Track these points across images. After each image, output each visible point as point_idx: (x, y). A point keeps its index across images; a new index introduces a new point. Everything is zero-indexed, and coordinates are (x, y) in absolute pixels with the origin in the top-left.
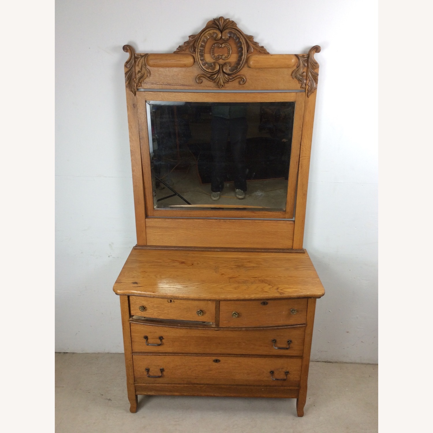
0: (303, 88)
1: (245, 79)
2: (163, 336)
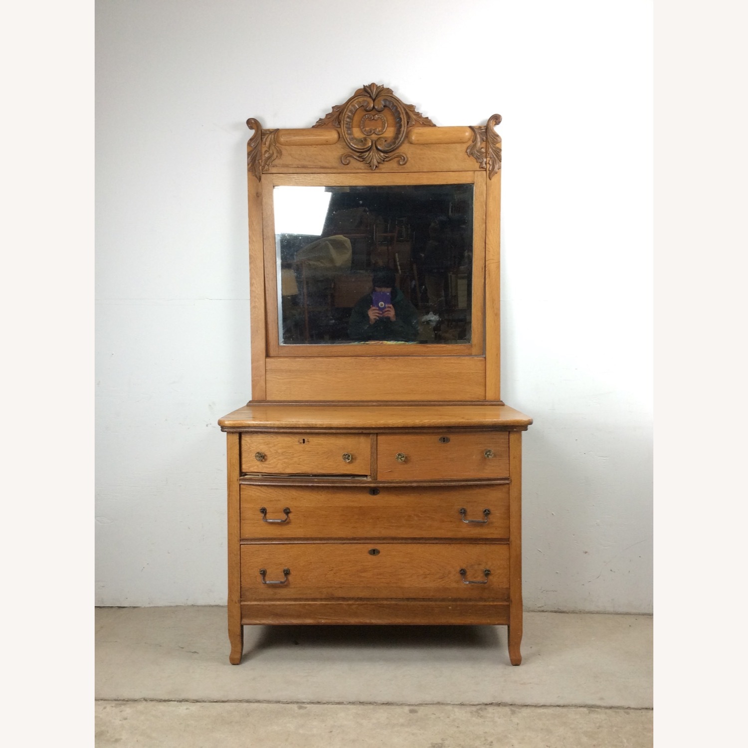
0: (482, 168)
1: (405, 157)
2: (290, 508)
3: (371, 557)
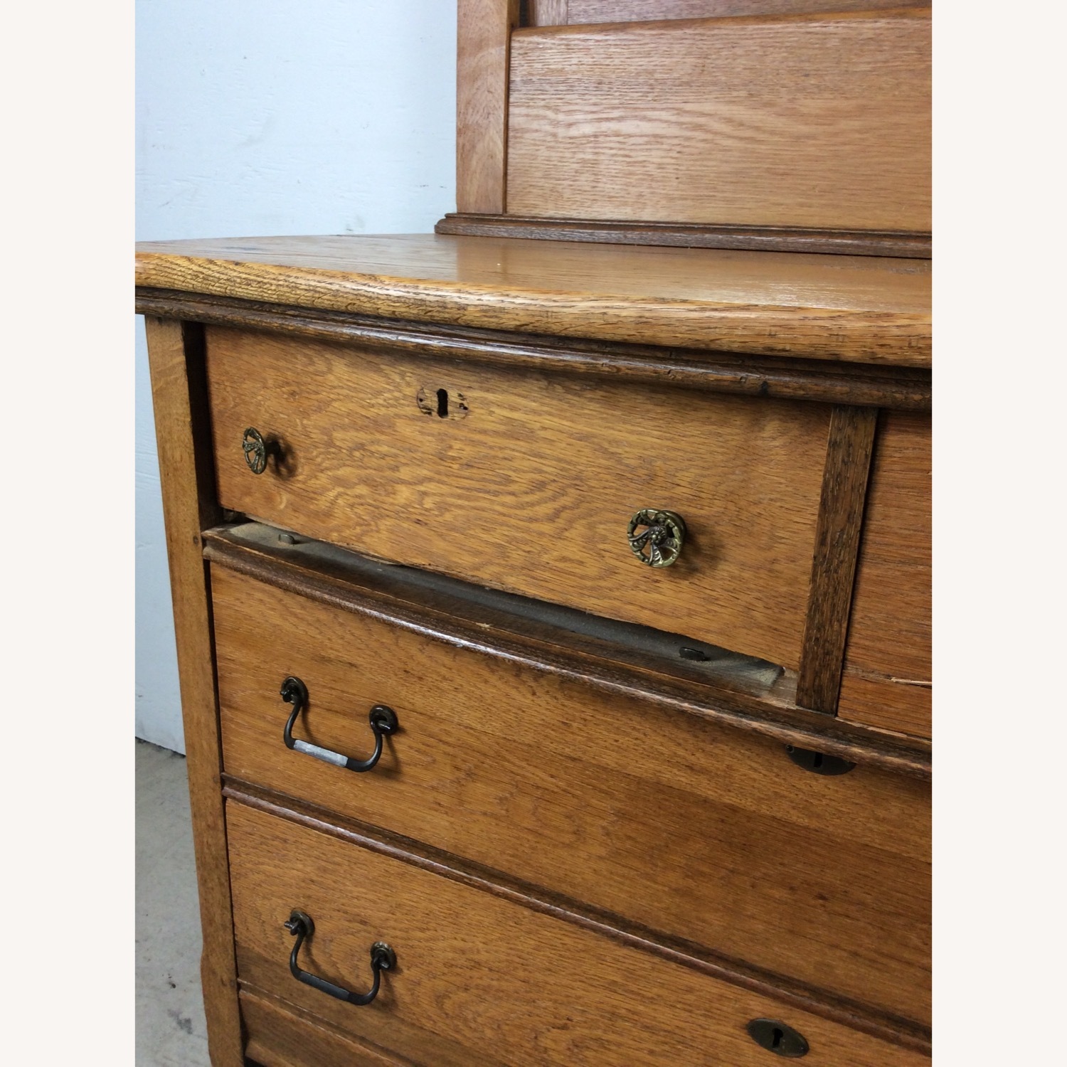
2: (395, 709)
3: (759, 1053)
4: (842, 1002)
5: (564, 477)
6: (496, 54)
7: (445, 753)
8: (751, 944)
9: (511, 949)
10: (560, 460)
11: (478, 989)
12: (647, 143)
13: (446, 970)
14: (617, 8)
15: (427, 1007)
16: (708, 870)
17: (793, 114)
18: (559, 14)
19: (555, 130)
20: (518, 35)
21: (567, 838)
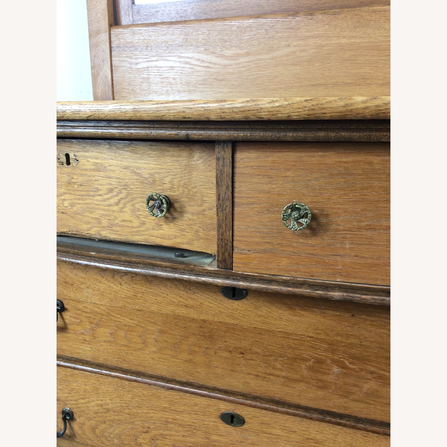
2: (63, 300)
3: (226, 427)
4: (255, 398)
5: (120, 186)
6: (105, 36)
7: (86, 317)
8: (217, 379)
9: (122, 400)
10: (118, 178)
11: (109, 421)
12: (168, 70)
13: (95, 415)
14: (152, 18)
15: (89, 434)
16: (197, 350)
17: (222, 56)
18: (130, 21)
19: (131, 66)
20: (113, 29)
21: (140, 346)
